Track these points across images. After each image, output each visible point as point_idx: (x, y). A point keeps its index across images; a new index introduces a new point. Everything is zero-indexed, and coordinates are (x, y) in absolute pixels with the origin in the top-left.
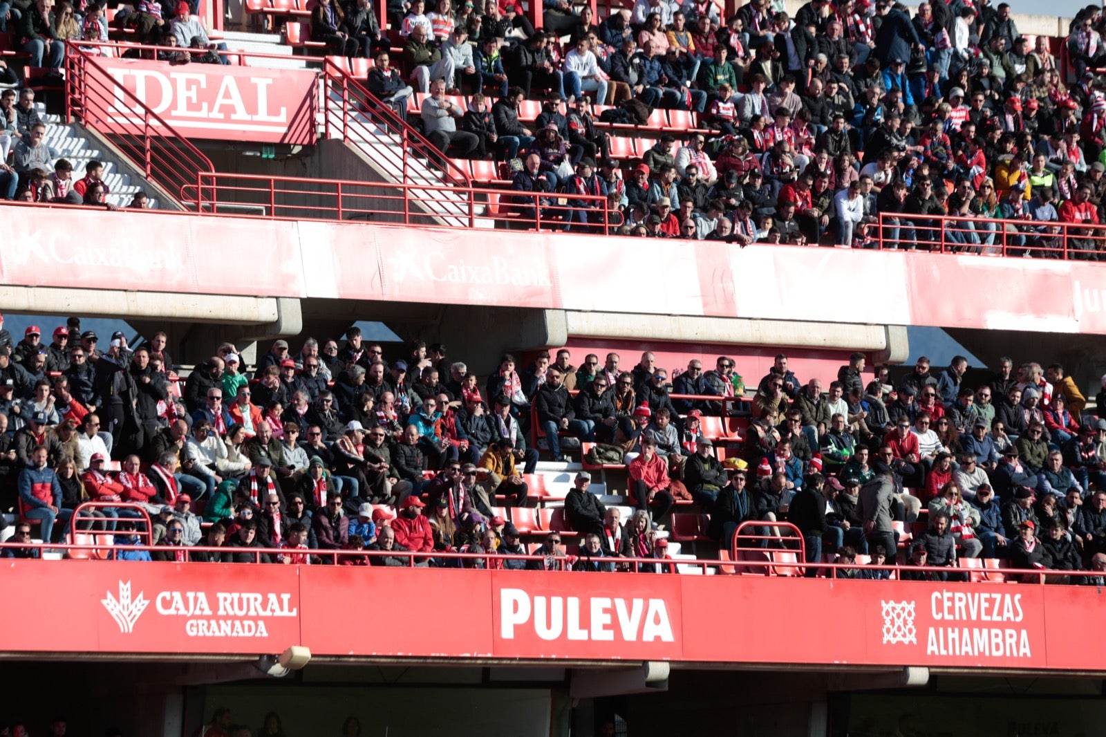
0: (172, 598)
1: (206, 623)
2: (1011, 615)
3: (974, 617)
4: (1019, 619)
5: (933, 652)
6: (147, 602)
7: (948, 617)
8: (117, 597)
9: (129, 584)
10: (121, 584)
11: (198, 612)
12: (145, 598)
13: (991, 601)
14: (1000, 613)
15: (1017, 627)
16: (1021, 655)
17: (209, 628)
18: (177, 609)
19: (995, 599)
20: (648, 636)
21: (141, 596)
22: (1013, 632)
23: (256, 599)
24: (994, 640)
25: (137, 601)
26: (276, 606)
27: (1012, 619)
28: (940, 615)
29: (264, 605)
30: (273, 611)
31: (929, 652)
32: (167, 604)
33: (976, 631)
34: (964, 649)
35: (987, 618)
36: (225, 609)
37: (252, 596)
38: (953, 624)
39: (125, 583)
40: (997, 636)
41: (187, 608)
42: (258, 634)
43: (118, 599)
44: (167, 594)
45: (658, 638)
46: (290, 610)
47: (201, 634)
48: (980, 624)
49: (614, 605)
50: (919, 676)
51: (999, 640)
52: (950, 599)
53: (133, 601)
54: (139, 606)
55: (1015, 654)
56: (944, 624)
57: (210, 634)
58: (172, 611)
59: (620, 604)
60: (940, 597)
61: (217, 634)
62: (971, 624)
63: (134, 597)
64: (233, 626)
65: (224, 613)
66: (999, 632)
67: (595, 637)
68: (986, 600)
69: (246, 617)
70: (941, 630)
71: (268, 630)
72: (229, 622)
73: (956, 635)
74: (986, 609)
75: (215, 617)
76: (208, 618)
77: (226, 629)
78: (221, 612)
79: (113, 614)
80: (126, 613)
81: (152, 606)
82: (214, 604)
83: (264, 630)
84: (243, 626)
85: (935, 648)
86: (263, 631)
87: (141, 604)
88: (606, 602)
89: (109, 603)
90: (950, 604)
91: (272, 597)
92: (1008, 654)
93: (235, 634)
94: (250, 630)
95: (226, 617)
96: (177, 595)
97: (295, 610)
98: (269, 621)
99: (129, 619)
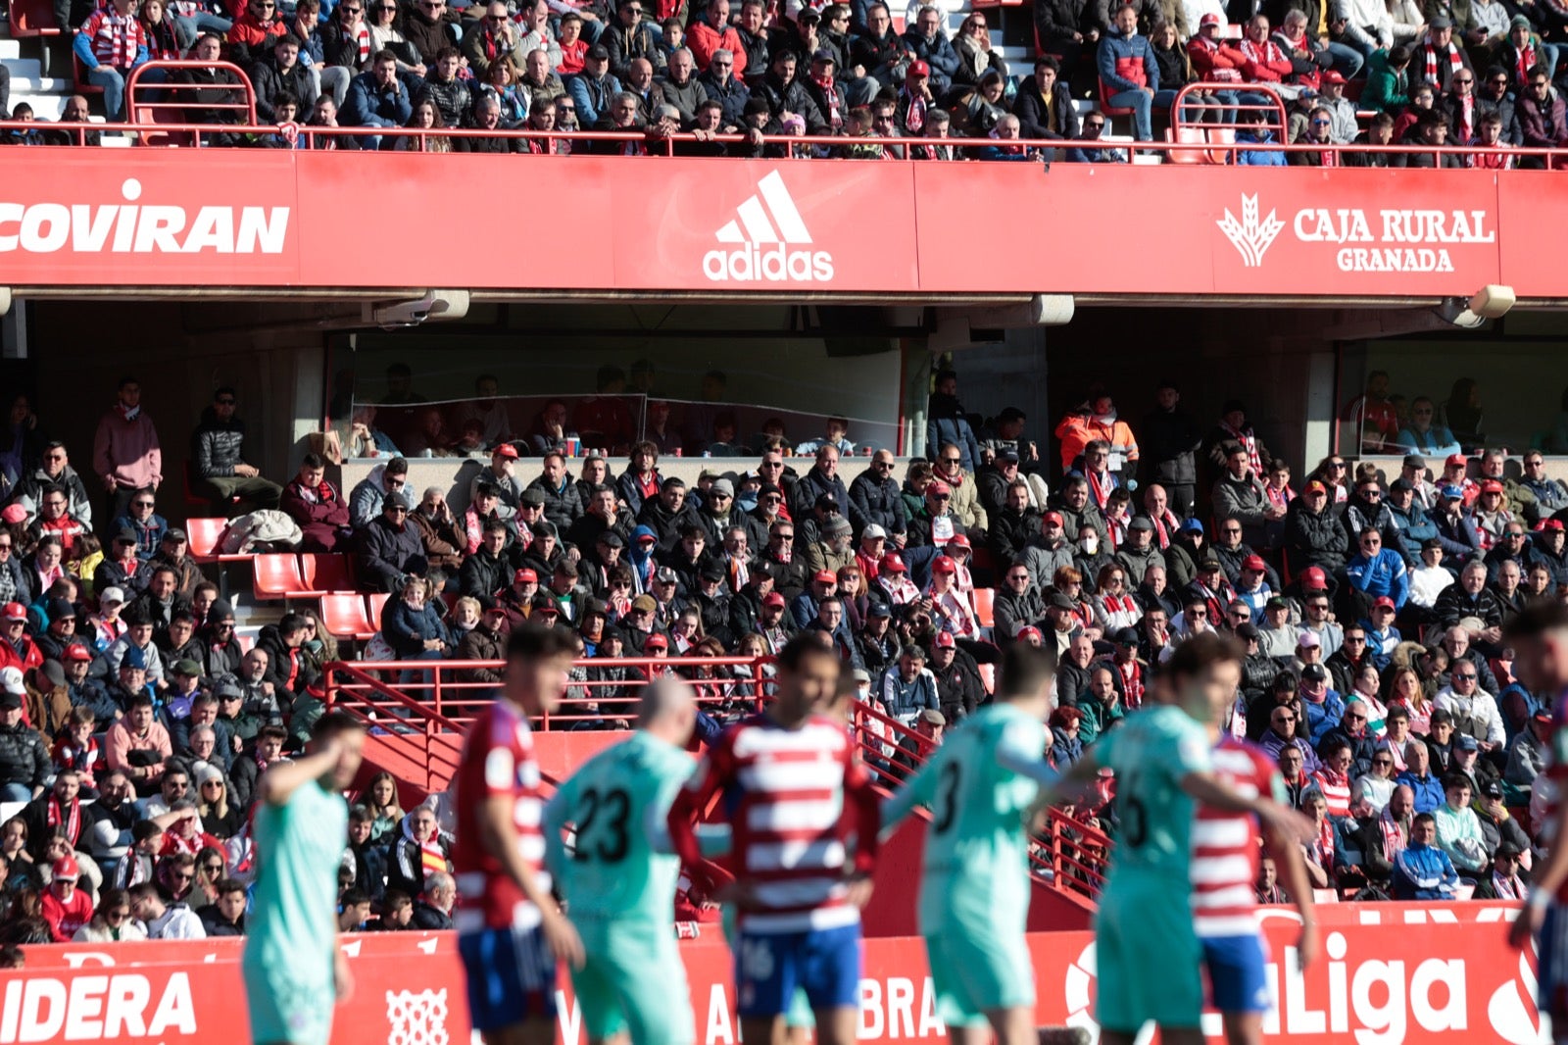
0: (1317, 217)
1: (1364, 252)
6: (1281, 224)
8: (1239, 217)
9: (1255, 199)
10: (1244, 199)
11: (1353, 238)
12: (1278, 218)
17: (1369, 260)
18: (1324, 234)
21: (1272, 215)
23: (1436, 219)
25: (1267, 222)
26: (1465, 229)
29: (1448, 227)
30: (1460, 235)
32: (1309, 226)
36: (1392, 233)
37: (1430, 214)
39: (1250, 197)
41: (1338, 232)
42: (1440, 269)
43: (1241, 222)
44: (1310, 213)
46: (1485, 234)
47: (1358, 268)
53: (1261, 221)
54: (1271, 229)
57: (1372, 268)
58: (1317, 237)
61: (1382, 268)
63: (1262, 218)
64: (1404, 256)
65: (1392, 239)
69: (1423, 244)
71: (1453, 263)
72: (1398, 251)
75: (1382, 246)
76: (1368, 246)
77: (1394, 260)
78: (1387, 237)
79: (1234, 240)
80: (1252, 239)
81: (1288, 230)
82: (1376, 226)
83: (1448, 262)
84: (1418, 257)
86: (1446, 264)
87: (1273, 227)
89: (1228, 225)
91: (1459, 216)
93: (1406, 268)
94: (1428, 263)
95: (1394, 245)
96: (1324, 214)
97: (1492, 234)
98: (1455, 250)
99: (1256, 248)
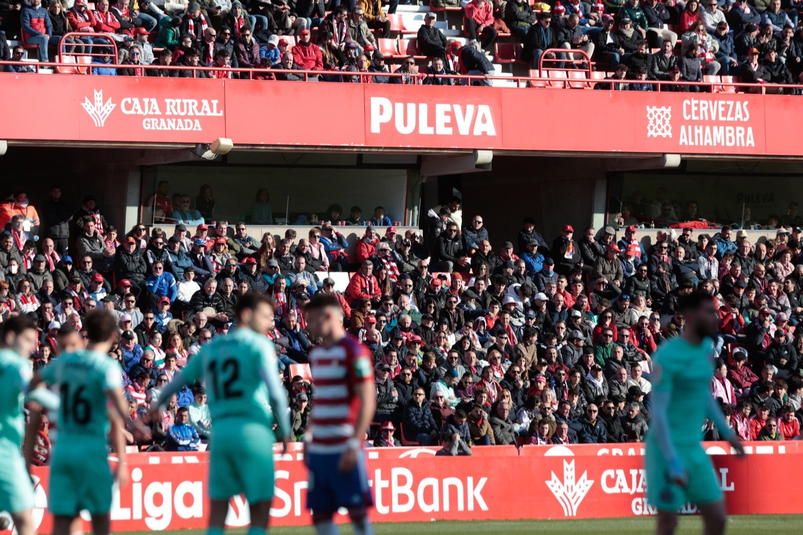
0: (133, 102)
1: (157, 120)
2: (740, 116)
3: (714, 118)
4: (746, 119)
5: (684, 143)
6: (114, 105)
7: (695, 118)
8: (92, 101)
9: (101, 92)
10: (95, 92)
11: (151, 113)
12: (113, 102)
13: (726, 107)
14: (733, 115)
15: (745, 125)
16: (747, 145)
17: (159, 124)
18: (136, 110)
19: (729, 105)
20: (477, 132)
21: (110, 100)
22: (742, 129)
23: (193, 104)
24: (728, 135)
25: (107, 104)
26: (208, 109)
27: (741, 119)
28: (689, 116)
29: (199, 108)
30: (205, 112)
31: (681, 143)
32: (129, 106)
33: (715, 128)
34: (706, 141)
35: (724, 119)
36: (171, 111)
37: (190, 101)
38: (698, 123)
39: (98, 91)
40: (730, 131)
41: (143, 110)
42: (195, 129)
43: (93, 104)
44: (129, 100)
45: (484, 133)
46: (218, 112)
47: (153, 128)
48: (718, 123)
49: (452, 109)
50: (673, 161)
51: (732, 135)
52: (696, 105)
53: (104, 104)
55: (743, 144)
56: (692, 123)
57: (160, 128)
58: (132, 112)
59: (457, 108)
60: (689, 103)
61: (165, 128)
62: (711, 123)
63: (104, 102)
64: (177, 123)
65: (171, 114)
66: (732, 128)
67: (438, 132)
68: (723, 106)
69: (187, 117)
70: (690, 127)
71: (202, 127)
72: (174, 120)
73: (701, 131)
74: (722, 112)
75: (164, 116)
76: (158, 117)
77: (171, 124)
78: (168, 113)
79: (90, 113)
80: (99, 113)
81: (118, 107)
82: (163, 107)
83: (199, 126)
84: (184, 123)
85: (685, 141)
86: (198, 126)
87: (110, 106)
88: (447, 107)
89: (87, 105)
90: (696, 108)
91: (205, 102)
92: (738, 144)
93: (178, 129)
94: (189, 126)
95: (172, 117)
96: (136, 100)
97: (222, 112)
98: (204, 120)
99: (101, 117)
